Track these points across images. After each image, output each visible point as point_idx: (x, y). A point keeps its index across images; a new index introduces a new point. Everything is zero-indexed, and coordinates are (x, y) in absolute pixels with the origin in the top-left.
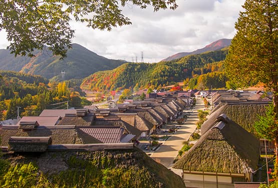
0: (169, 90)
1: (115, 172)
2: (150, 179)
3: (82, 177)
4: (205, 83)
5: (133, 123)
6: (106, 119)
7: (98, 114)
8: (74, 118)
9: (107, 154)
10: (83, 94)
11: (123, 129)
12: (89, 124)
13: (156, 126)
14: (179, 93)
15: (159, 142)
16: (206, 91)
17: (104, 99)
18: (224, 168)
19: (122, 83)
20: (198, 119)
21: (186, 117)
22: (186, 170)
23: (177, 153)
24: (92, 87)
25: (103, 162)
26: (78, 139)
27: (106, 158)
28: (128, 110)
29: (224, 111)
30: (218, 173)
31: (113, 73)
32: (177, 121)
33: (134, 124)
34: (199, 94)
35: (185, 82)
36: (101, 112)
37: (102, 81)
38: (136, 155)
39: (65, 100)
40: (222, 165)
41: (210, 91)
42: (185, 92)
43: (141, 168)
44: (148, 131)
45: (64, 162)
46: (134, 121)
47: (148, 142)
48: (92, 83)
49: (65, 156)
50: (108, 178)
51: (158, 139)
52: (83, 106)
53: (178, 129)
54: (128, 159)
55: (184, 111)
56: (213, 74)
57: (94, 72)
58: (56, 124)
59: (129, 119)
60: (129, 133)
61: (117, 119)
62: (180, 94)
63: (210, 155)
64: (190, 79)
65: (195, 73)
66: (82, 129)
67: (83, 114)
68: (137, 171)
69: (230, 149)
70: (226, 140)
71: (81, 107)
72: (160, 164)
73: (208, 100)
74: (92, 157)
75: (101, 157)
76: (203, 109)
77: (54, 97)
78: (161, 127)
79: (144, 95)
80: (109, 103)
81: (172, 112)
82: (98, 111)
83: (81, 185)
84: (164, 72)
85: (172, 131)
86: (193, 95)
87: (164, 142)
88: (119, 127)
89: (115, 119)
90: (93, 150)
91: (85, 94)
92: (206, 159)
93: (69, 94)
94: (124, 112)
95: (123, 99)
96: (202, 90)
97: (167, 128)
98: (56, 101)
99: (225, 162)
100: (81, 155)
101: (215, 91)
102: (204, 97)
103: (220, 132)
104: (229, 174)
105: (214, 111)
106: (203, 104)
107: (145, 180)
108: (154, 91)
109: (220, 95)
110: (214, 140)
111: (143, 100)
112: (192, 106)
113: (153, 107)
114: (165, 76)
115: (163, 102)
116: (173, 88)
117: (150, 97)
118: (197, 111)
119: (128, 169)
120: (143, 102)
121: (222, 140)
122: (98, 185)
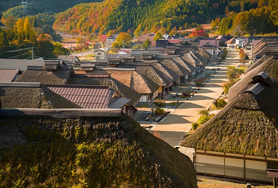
0: (187, 35)
1: (94, 148)
2: (143, 158)
3: (46, 154)
4: (245, 25)
5: (129, 82)
6: (89, 76)
7: (77, 68)
8: (42, 72)
9: (83, 123)
10: (58, 38)
11: (112, 90)
12: (64, 81)
13: (163, 87)
14: (201, 41)
15: (166, 110)
16: (244, 38)
17: (89, 47)
18: (256, 149)
19: (116, 23)
20: (227, 80)
21: (209, 75)
22: (199, 149)
23: (190, 126)
24: (71, 28)
25: (77, 134)
26: (44, 103)
27: (82, 129)
28: (122, 64)
29: (266, 69)
30: (247, 156)
31: (103, 7)
32: (195, 81)
33: (131, 84)
34: (234, 42)
35: (213, 24)
36: (82, 65)
37: (86, 19)
38: (124, 125)
39: (29, 45)
40: (253, 145)
41: (251, 38)
42: (212, 39)
43: (131, 143)
44: (151, 95)
45: (20, 133)
46: (130, 79)
47: (149, 110)
48: (71, 21)
49: (21, 124)
50: (84, 155)
51: (164, 105)
52: (57, 55)
53: (196, 92)
54: (113, 131)
55: (206, 67)
56: (261, 10)
57: (74, 5)
58: (13, 81)
59: (123, 76)
60: (121, 97)
61: (105, 76)
62: (203, 42)
63: (237, 130)
64: (221, 18)
65: (231, 9)
66: (53, 89)
67: (55, 67)
68: (126, 147)
69: (268, 123)
70: (262, 110)
71: (53, 57)
72: (160, 139)
73: (245, 51)
74: (61, 126)
75: (74, 126)
76: (236, 65)
77: (11, 39)
78: (171, 89)
79: (149, 43)
80: (96, 53)
81: (188, 69)
82: (78, 63)
83: (44, 164)
84: (181, 8)
85: (186, 96)
86: (223, 44)
87: (172, 111)
88: (107, 88)
89: (101, 76)
90: (64, 117)
91: (61, 38)
92: (229, 135)
93: (35, 37)
94: (117, 66)
95: (118, 47)
96: (239, 36)
97: (179, 91)
98: (14, 47)
99: (258, 142)
100: (45, 124)
101: (259, 38)
102: (240, 47)
103: (253, 98)
104: (264, 158)
105: (252, 68)
106: (238, 57)
107: (136, 159)
108: (164, 36)
109: (266, 45)
110: (243, 109)
111: (146, 49)
112: (220, 61)
113: (160, 60)
114: (182, 14)
115: (175, 54)
116: (194, 33)
117: (157, 46)
118: (226, 68)
119: (112, 144)
120: (146, 52)
121: (256, 110)
122: (70, 166)
